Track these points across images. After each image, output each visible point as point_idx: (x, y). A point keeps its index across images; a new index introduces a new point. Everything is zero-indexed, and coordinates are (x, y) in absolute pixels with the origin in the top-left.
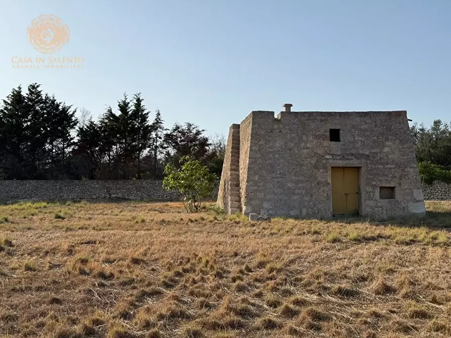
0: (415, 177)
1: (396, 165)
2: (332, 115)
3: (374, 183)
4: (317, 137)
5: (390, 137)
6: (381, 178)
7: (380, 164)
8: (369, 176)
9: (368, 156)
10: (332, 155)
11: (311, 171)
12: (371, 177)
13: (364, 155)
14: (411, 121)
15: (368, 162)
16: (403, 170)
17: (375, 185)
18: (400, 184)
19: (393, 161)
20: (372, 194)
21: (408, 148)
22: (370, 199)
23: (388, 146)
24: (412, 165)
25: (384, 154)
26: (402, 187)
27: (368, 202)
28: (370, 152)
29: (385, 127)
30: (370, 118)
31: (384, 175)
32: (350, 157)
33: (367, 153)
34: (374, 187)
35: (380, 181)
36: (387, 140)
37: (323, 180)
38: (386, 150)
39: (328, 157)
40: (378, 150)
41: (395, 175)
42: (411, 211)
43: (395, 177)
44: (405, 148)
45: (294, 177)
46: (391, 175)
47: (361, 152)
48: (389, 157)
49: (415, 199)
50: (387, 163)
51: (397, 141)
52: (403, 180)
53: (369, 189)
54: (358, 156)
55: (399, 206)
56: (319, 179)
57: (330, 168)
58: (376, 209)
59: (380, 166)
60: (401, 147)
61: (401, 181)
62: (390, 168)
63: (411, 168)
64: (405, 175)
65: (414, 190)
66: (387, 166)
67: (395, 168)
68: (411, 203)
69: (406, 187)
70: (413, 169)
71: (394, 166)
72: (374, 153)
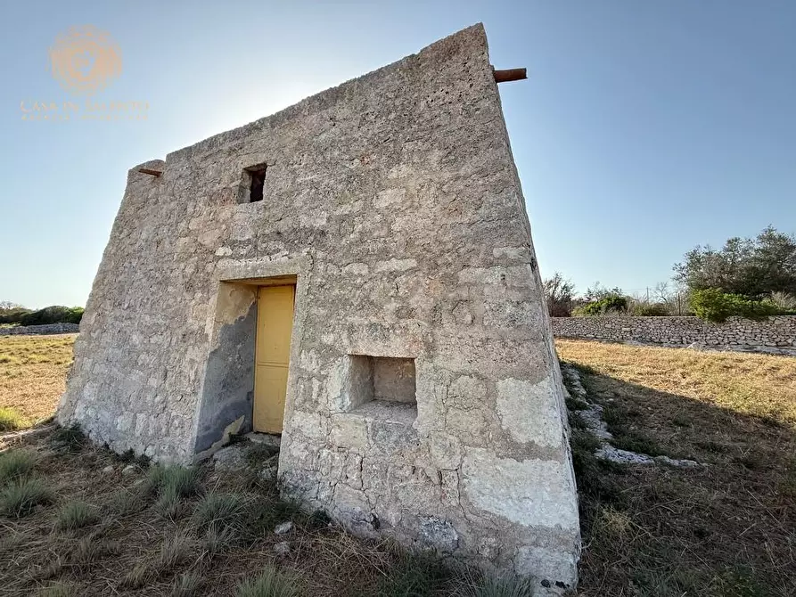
0: (509, 309)
1: (420, 259)
2: (256, 128)
3: (328, 339)
4: (211, 198)
5: (409, 146)
6: (355, 319)
7: (360, 261)
8: (314, 311)
9: (323, 233)
10: (233, 244)
11: (179, 299)
12: (322, 312)
13: (312, 230)
14: (519, 75)
15: (320, 255)
16: (450, 280)
17: (331, 347)
18: (431, 348)
19: (409, 244)
20: (316, 383)
21: (482, 173)
22: (309, 404)
23: (396, 184)
24: (496, 252)
25: (378, 217)
26: (439, 361)
27: (298, 419)
28: (329, 220)
29: (393, 116)
30: (350, 100)
31: (367, 304)
32: (272, 245)
33: (321, 223)
34: (328, 353)
35: (351, 329)
36: (395, 159)
37: (196, 327)
38: (386, 199)
39: (220, 252)
40: (358, 206)
41: (413, 302)
42: (483, 503)
43: (410, 314)
44: (465, 178)
45: (147, 318)
46: (393, 306)
47: (304, 221)
48: (395, 227)
49: (506, 435)
50: (385, 254)
51: (436, 155)
52: (447, 326)
53: (310, 363)
54: (294, 238)
55: (418, 463)
56: (190, 321)
57: (215, 285)
58: (325, 452)
59: (356, 268)
60: (447, 175)
61: (438, 332)
62: (393, 275)
63: (489, 265)
64: (457, 303)
65: (500, 384)
66: (384, 266)
67: (413, 271)
68: (479, 454)
69: (458, 363)
70: (498, 271)
71: (412, 263)
72: (342, 219)
